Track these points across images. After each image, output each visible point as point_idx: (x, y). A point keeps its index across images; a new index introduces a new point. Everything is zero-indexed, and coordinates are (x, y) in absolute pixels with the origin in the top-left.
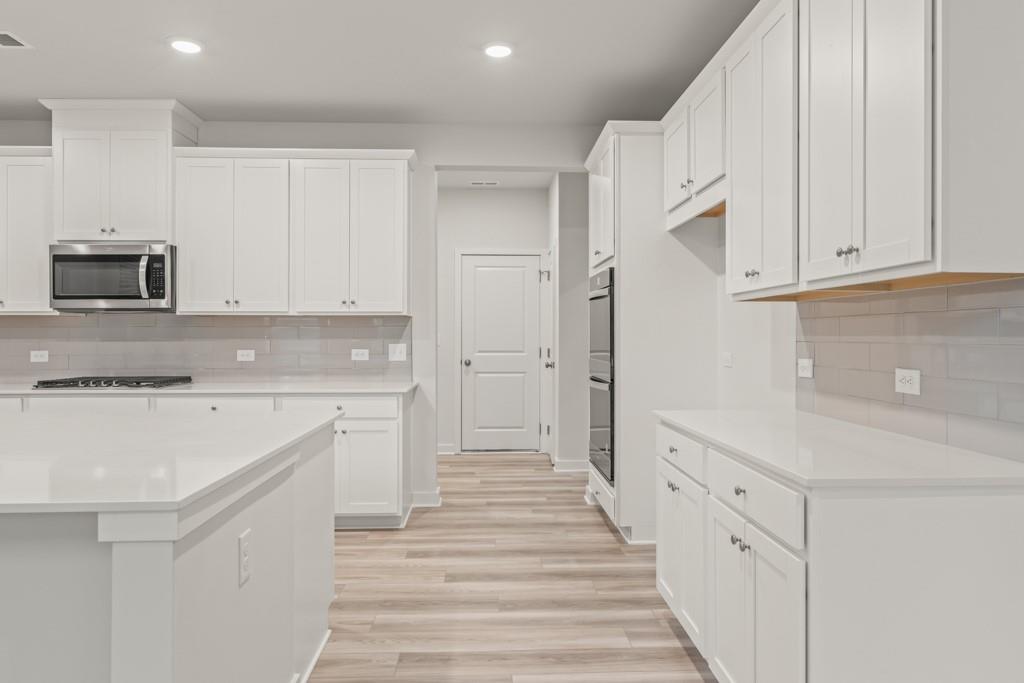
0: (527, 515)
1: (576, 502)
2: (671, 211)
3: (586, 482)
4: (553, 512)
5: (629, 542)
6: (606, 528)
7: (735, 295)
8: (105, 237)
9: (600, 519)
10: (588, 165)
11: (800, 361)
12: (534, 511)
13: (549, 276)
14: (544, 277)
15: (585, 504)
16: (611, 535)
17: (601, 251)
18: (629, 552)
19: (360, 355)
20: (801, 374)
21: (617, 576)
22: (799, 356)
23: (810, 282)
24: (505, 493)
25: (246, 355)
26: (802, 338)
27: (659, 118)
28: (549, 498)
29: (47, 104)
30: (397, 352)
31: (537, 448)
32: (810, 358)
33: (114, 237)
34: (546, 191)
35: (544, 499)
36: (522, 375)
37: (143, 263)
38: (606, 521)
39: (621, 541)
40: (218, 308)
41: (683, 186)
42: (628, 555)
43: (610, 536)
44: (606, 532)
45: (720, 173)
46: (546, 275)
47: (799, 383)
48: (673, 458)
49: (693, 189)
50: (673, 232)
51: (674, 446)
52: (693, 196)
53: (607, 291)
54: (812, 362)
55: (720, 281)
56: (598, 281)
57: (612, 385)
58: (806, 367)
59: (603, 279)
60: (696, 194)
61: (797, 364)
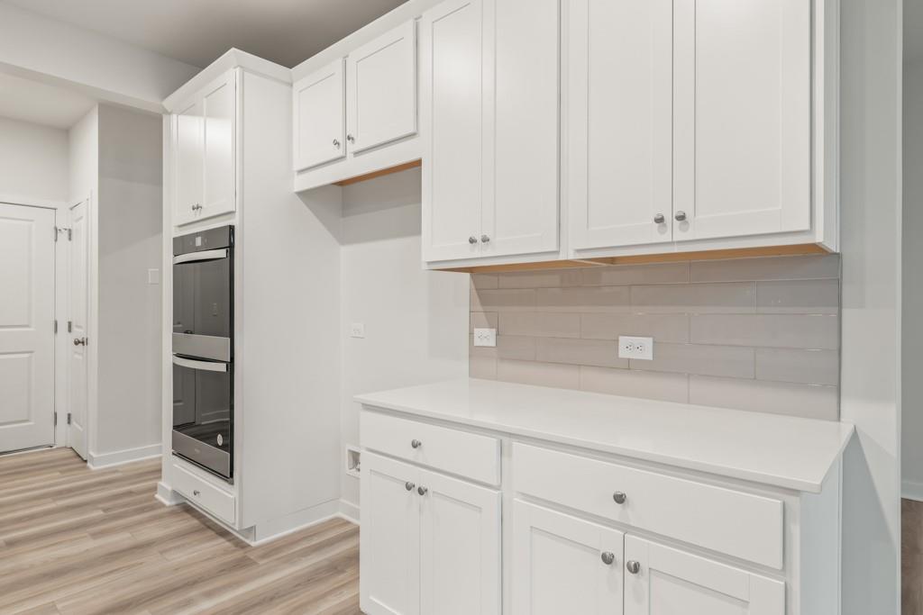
0: (86, 545)
1: (148, 505)
2: (301, 171)
3: (157, 472)
4: (126, 528)
5: (253, 544)
6: (210, 533)
7: (429, 263)
9: (195, 522)
11: (477, 331)
12: (95, 536)
13: (70, 235)
14: (63, 236)
15: (163, 505)
16: (221, 540)
17: (204, 206)
18: (264, 556)
20: (477, 342)
21: (272, 599)
22: (473, 325)
23: (579, 251)
24: (32, 517)
26: (480, 308)
27: (290, 66)
28: (105, 510)
31: (52, 442)
32: (492, 328)
34: (64, 134)
35: (98, 514)
36: (26, 355)
38: (204, 523)
39: (241, 545)
41: (336, 143)
42: (261, 562)
43: (222, 543)
44: (211, 539)
45: (411, 130)
46: (66, 233)
47: (475, 352)
48: (411, 454)
49: (352, 147)
50: (303, 194)
51: (418, 439)
52: (350, 156)
53: (222, 253)
54: (494, 331)
55: (345, 251)
56: (199, 241)
57: (231, 364)
58: (486, 337)
59: (210, 238)
60: (357, 153)
61: (471, 334)
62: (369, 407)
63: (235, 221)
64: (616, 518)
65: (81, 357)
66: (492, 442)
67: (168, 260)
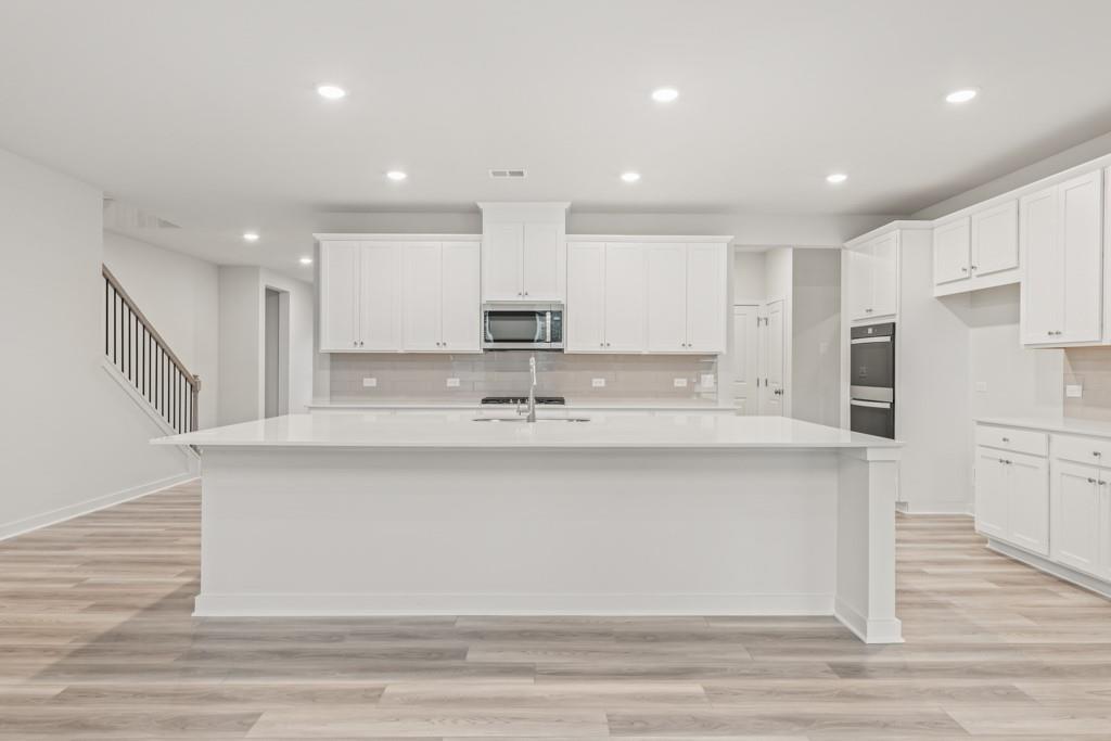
2: (939, 285)
5: (906, 513)
7: (1025, 345)
8: (521, 299)
10: (847, 244)
11: (1068, 387)
13: (768, 322)
14: (763, 322)
17: (875, 309)
19: (680, 383)
20: (1069, 394)
22: (1066, 383)
25: (599, 382)
26: (1070, 372)
29: (481, 205)
30: (707, 380)
32: (1078, 384)
33: (527, 299)
37: (548, 316)
40: (594, 348)
41: (964, 269)
45: (1013, 265)
46: (764, 321)
47: (1068, 401)
48: (1003, 445)
49: (975, 273)
50: (941, 298)
51: (1007, 437)
52: (974, 277)
53: (888, 339)
54: (1080, 387)
55: (973, 332)
56: (870, 331)
57: (893, 404)
58: (1075, 391)
59: (879, 329)
60: (978, 276)
61: (1065, 389)
62: (980, 423)
63: (896, 320)
64: (1096, 463)
65: (776, 402)
66: (1043, 436)
67: (846, 342)
